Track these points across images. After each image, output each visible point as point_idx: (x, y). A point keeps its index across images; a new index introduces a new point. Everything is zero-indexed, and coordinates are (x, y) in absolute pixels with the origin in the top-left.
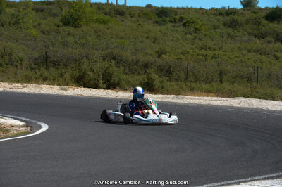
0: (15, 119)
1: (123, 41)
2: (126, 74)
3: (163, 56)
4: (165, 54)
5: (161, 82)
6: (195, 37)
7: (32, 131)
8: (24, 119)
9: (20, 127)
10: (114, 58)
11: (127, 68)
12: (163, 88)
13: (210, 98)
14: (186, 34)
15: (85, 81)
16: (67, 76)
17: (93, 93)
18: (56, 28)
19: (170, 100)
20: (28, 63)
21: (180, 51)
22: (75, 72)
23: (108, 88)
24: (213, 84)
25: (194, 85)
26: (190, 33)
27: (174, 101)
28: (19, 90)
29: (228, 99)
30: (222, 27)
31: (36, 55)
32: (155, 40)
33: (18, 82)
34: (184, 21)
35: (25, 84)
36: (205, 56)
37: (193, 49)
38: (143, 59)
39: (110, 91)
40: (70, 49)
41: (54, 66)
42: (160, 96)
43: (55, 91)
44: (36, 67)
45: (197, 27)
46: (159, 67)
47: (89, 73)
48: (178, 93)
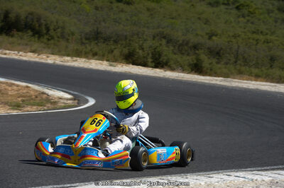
0: (63, 91)
1: (173, 21)
2: (175, 54)
3: (214, 38)
4: (216, 35)
5: (210, 64)
6: (248, 21)
7: (79, 105)
8: (72, 92)
9: (68, 99)
10: (164, 37)
11: (177, 48)
12: (211, 70)
13: (258, 83)
14: (239, 17)
15: (135, 59)
16: (116, 52)
17: (140, 71)
18: (109, 4)
19: (218, 83)
20: (79, 37)
21: (231, 34)
22: (124, 49)
23: (156, 67)
24: (263, 69)
25: (243, 68)
26: (244, 17)
27: (222, 83)
28: (69, 64)
29: (277, 85)
30: (276, 12)
31: (88, 29)
32: (207, 22)
33: (68, 55)
34: (238, 4)
35: (75, 58)
36: (257, 40)
37: (244, 32)
38: (193, 40)
39: (158, 70)
40: (122, 26)
41: (104, 42)
42: (208, 78)
43: (104, 66)
44: (87, 41)
45: (251, 10)
46: (209, 48)
47: (138, 50)
48: (226, 76)
